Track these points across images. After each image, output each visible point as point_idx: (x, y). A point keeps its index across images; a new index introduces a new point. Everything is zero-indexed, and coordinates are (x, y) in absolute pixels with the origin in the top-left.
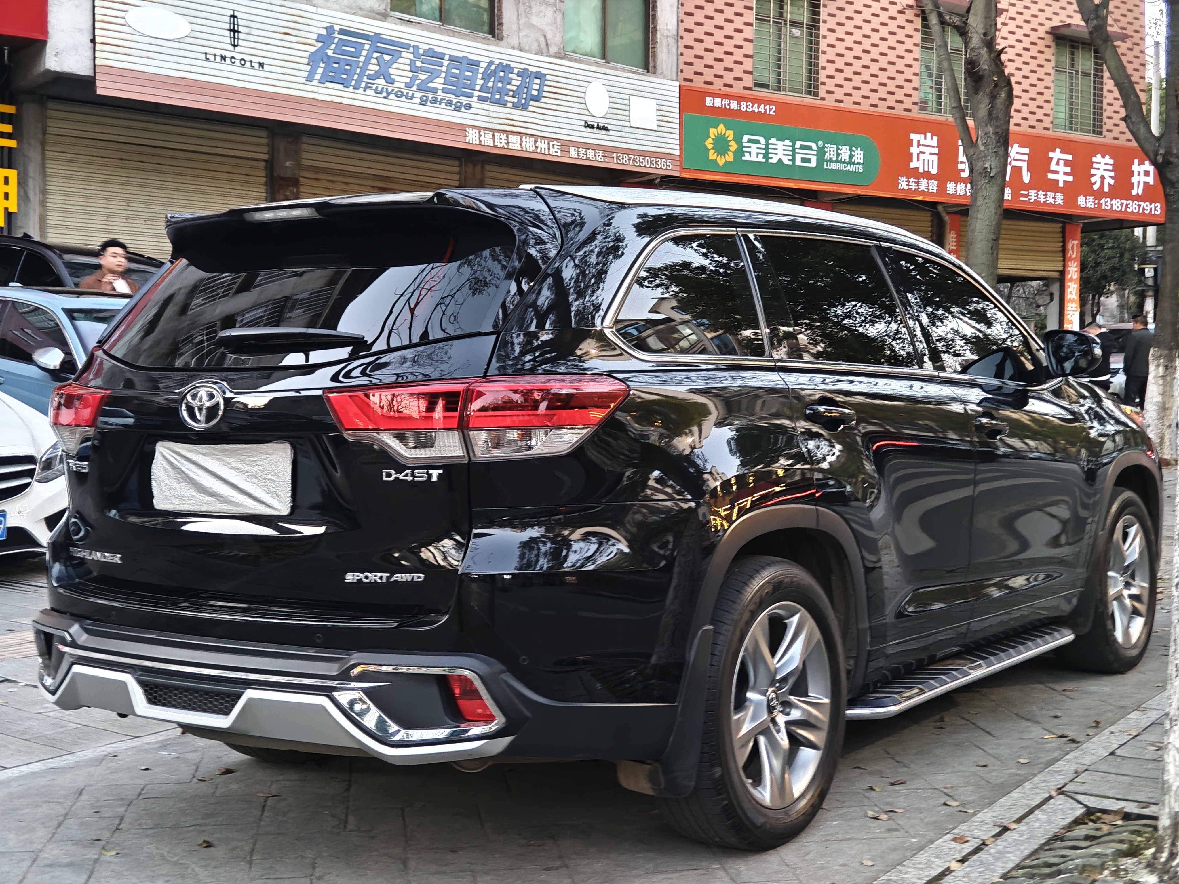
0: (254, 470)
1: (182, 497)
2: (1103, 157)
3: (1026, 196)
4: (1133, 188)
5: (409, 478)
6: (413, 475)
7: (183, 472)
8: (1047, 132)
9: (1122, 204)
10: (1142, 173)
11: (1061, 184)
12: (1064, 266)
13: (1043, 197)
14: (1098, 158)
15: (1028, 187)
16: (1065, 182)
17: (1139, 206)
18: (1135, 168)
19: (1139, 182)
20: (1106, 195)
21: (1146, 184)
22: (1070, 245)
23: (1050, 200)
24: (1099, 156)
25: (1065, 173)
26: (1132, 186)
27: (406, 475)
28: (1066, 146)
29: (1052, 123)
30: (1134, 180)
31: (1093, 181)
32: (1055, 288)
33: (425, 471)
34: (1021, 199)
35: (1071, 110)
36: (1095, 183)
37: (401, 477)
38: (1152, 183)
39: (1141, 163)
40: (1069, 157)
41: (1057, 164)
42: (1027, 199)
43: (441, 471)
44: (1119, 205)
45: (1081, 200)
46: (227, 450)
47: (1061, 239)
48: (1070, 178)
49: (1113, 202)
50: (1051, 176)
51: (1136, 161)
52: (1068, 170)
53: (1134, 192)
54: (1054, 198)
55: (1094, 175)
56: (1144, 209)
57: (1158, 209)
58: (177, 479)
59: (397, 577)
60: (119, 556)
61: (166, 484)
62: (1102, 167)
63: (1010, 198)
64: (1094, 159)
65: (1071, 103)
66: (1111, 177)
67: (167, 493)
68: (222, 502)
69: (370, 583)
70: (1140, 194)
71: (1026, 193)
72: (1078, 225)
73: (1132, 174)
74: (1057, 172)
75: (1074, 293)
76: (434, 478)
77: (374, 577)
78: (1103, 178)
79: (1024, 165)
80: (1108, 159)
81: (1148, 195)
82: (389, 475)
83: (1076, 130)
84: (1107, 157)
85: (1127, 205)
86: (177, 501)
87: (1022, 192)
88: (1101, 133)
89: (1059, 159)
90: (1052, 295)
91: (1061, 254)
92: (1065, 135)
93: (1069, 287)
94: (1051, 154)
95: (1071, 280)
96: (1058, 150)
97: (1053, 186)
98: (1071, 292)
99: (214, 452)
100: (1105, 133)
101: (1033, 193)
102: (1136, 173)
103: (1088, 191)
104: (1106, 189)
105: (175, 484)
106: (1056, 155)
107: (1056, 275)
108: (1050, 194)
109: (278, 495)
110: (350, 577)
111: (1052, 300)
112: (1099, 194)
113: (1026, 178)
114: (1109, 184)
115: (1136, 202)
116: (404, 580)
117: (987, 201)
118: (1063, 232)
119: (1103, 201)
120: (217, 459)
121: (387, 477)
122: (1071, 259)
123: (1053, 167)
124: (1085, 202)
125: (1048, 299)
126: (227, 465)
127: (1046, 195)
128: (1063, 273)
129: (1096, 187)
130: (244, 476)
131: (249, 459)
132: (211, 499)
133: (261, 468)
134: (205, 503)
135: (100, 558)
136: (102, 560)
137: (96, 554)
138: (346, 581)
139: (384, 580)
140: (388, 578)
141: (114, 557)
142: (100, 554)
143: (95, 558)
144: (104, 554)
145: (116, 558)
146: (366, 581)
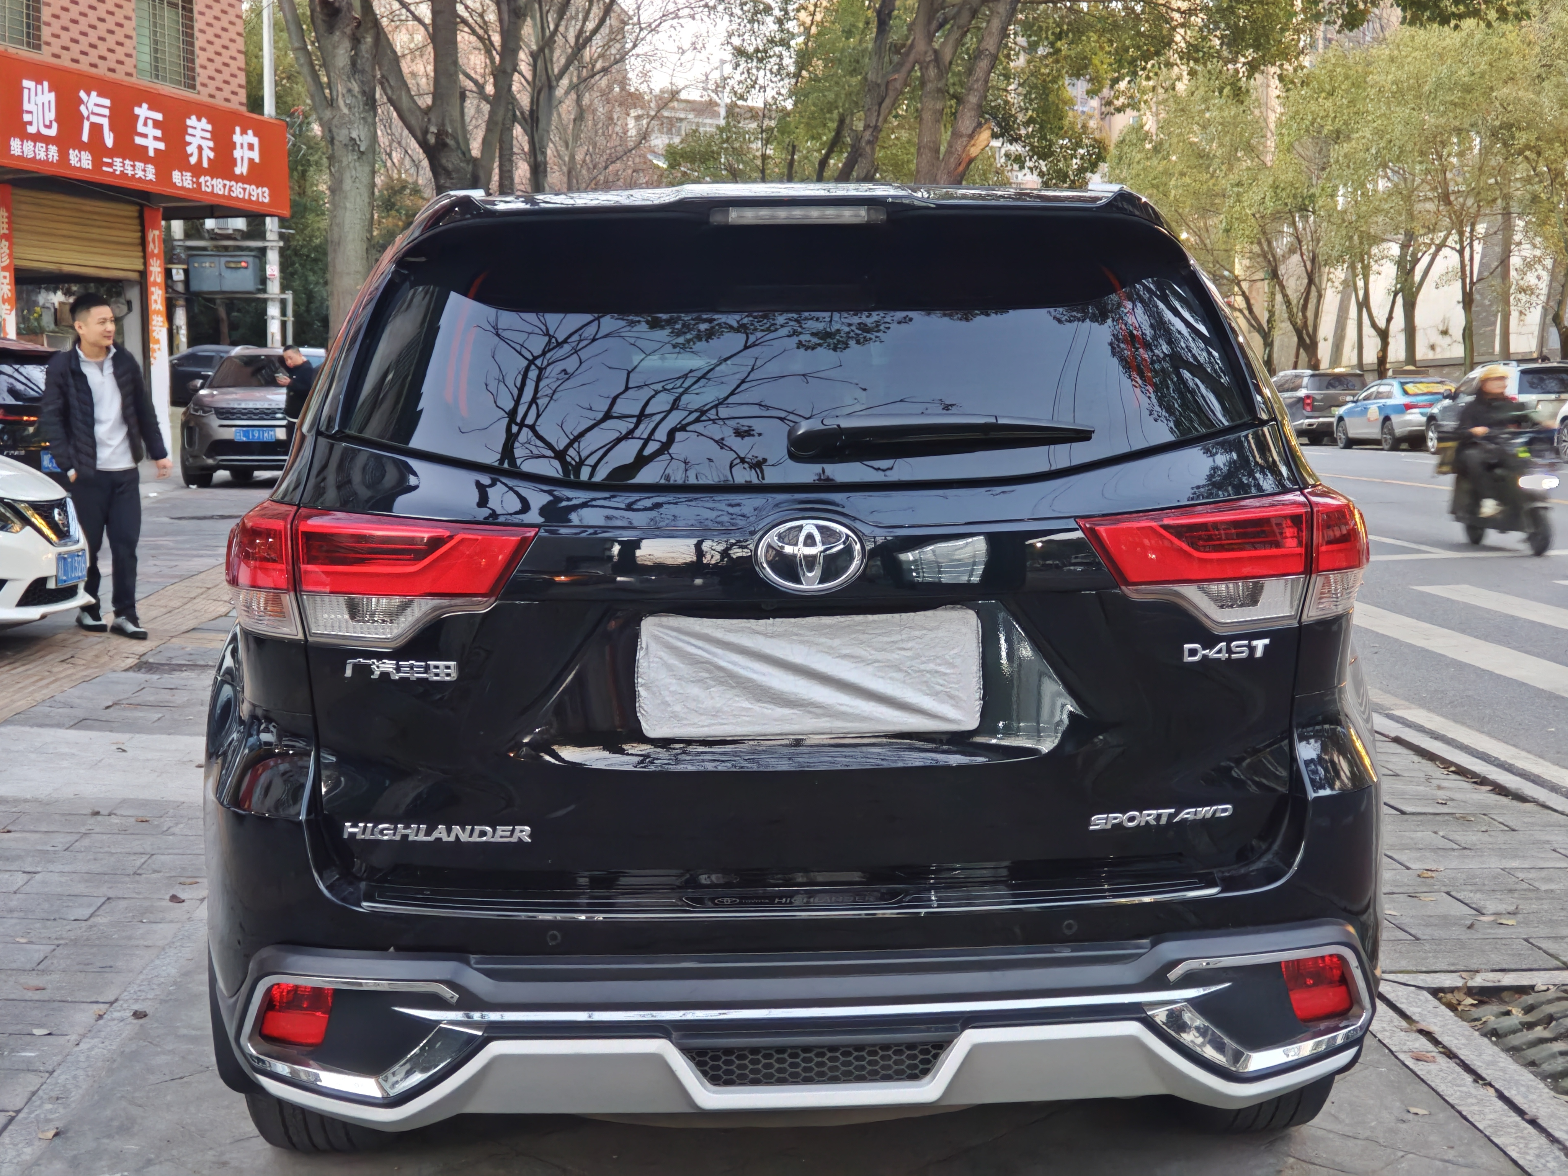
0: (895, 656)
1: (716, 713)
2: (199, 120)
3: (110, 165)
4: (235, 165)
5: (1224, 656)
6: (1229, 651)
7: (720, 668)
8: (128, 78)
9: (225, 186)
10: (246, 146)
11: (151, 153)
12: (145, 264)
13: (130, 168)
14: (192, 121)
15: (112, 153)
16: (156, 150)
17: (244, 189)
18: (237, 138)
19: (242, 158)
20: (205, 172)
21: (251, 160)
22: (150, 237)
23: (140, 174)
24: (194, 117)
25: (156, 138)
26: (234, 162)
27: (1219, 652)
28: (155, 102)
29: (135, 67)
30: (237, 154)
31: (189, 152)
32: (133, 294)
33: (1246, 642)
34: (105, 169)
35: (156, 51)
36: (191, 155)
37: (1212, 654)
38: (257, 160)
39: (244, 132)
40: (159, 116)
41: (145, 124)
42: (110, 170)
43: (1267, 641)
44: (221, 186)
45: (176, 176)
46: (830, 626)
47: (139, 228)
48: (161, 146)
49: (215, 181)
50: (138, 140)
51: (238, 129)
52: (159, 133)
53: (238, 171)
54: (144, 171)
55: (190, 144)
56: (250, 195)
57: (266, 195)
58: (701, 681)
59: (1187, 814)
60: (527, 828)
61: (674, 693)
62: (198, 133)
63: (90, 167)
64: (189, 122)
65: (156, 42)
66: (210, 148)
67: (678, 708)
68: (818, 716)
69: (1138, 826)
70: (245, 173)
71: (109, 161)
72: (158, 210)
73: (233, 146)
74: (145, 136)
75: (159, 301)
76: (1259, 653)
77: (1149, 816)
78: (200, 148)
79: (105, 122)
80: (204, 124)
81: (255, 176)
82: (1193, 652)
83: (164, 79)
84: (204, 120)
85: (231, 187)
86: (705, 720)
87: (105, 160)
88: (193, 87)
89: (146, 118)
90: (129, 303)
91: (140, 248)
92: (151, 85)
93: (152, 293)
94: (137, 110)
95: (155, 284)
96: (145, 106)
97: (140, 154)
98: (156, 301)
99: (795, 630)
100: (198, 87)
101: (118, 161)
102: (238, 146)
103: (183, 164)
104: (205, 164)
105: (695, 690)
106: (142, 111)
107: (134, 276)
108: (139, 165)
109: (951, 697)
110: (1099, 822)
111: (130, 309)
112: (197, 171)
113: (109, 140)
114: (209, 158)
115: (240, 184)
116: (1199, 816)
117: (358, 185)
118: (141, 217)
119: (202, 179)
120: (802, 642)
121: (1190, 656)
122: (153, 255)
123: (140, 128)
124: (181, 179)
125: (125, 308)
126: (830, 651)
127: (134, 166)
128: (144, 274)
129: (193, 160)
130: (870, 669)
131: (881, 639)
132: (792, 711)
133: (909, 653)
134: (776, 720)
135: (464, 837)
136: (471, 840)
137: (449, 831)
138: (1092, 828)
139: (1164, 821)
140: (1171, 817)
141: (513, 831)
142: (464, 830)
143: (445, 838)
144: (478, 828)
145: (517, 834)
146: (1131, 824)
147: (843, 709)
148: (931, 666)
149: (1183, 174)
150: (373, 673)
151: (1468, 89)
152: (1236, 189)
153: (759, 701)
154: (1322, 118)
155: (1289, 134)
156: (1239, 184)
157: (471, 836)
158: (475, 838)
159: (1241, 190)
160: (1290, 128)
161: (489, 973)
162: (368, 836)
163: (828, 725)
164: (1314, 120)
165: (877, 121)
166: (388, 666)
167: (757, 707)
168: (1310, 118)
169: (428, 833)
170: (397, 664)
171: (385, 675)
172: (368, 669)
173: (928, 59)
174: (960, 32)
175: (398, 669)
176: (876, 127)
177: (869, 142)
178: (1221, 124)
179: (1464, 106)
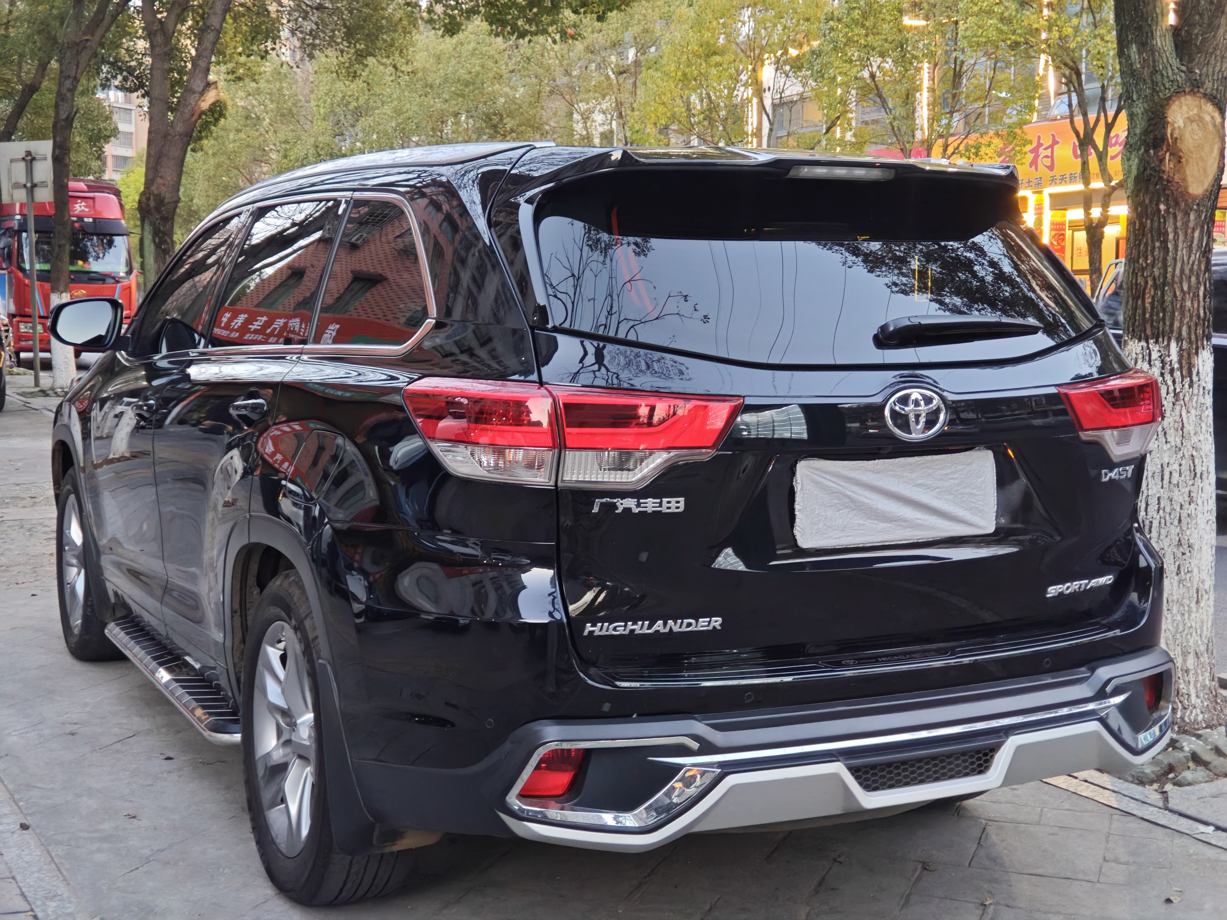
0: (948, 484)
1: (843, 529)
5: (1117, 477)
6: (1119, 473)
7: (847, 496)
27: (1115, 474)
33: (1125, 468)
37: (1113, 476)
43: (1132, 467)
46: (911, 464)
58: (834, 506)
59: (1093, 583)
60: (719, 619)
61: (817, 515)
67: (820, 526)
68: (903, 527)
69: (1071, 593)
76: (1129, 475)
77: (1075, 586)
82: (1105, 475)
86: (836, 533)
99: (891, 467)
105: (830, 513)
109: (979, 510)
110: (1053, 591)
116: (1099, 584)
120: (894, 476)
121: (1104, 477)
130: (934, 493)
131: (939, 472)
132: (889, 525)
133: (956, 482)
134: (880, 532)
135: (676, 629)
136: (680, 630)
137: (665, 624)
138: (1048, 596)
139: (1083, 586)
140: (1087, 585)
141: (709, 622)
142: (675, 623)
143: (662, 630)
144: (686, 621)
145: (713, 624)
146: (1068, 592)
147: (919, 522)
148: (968, 490)
149: (238, 131)
150: (617, 509)
151: (467, 84)
152: (284, 146)
153: (869, 518)
154: (350, 96)
155: (324, 107)
156: (286, 142)
157: (680, 627)
158: (684, 629)
159: (288, 147)
160: (325, 102)
161: (716, 727)
162: (604, 633)
163: (910, 534)
164: (344, 97)
165: (76, 73)
166: (630, 503)
167: (869, 523)
168: (340, 95)
169: (650, 627)
170: (638, 501)
171: (628, 510)
172: (614, 506)
173: (155, 28)
174: (180, 9)
175: (638, 505)
176: (75, 78)
177: (69, 90)
178: (269, 94)
179: (463, 96)
